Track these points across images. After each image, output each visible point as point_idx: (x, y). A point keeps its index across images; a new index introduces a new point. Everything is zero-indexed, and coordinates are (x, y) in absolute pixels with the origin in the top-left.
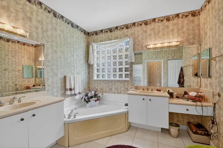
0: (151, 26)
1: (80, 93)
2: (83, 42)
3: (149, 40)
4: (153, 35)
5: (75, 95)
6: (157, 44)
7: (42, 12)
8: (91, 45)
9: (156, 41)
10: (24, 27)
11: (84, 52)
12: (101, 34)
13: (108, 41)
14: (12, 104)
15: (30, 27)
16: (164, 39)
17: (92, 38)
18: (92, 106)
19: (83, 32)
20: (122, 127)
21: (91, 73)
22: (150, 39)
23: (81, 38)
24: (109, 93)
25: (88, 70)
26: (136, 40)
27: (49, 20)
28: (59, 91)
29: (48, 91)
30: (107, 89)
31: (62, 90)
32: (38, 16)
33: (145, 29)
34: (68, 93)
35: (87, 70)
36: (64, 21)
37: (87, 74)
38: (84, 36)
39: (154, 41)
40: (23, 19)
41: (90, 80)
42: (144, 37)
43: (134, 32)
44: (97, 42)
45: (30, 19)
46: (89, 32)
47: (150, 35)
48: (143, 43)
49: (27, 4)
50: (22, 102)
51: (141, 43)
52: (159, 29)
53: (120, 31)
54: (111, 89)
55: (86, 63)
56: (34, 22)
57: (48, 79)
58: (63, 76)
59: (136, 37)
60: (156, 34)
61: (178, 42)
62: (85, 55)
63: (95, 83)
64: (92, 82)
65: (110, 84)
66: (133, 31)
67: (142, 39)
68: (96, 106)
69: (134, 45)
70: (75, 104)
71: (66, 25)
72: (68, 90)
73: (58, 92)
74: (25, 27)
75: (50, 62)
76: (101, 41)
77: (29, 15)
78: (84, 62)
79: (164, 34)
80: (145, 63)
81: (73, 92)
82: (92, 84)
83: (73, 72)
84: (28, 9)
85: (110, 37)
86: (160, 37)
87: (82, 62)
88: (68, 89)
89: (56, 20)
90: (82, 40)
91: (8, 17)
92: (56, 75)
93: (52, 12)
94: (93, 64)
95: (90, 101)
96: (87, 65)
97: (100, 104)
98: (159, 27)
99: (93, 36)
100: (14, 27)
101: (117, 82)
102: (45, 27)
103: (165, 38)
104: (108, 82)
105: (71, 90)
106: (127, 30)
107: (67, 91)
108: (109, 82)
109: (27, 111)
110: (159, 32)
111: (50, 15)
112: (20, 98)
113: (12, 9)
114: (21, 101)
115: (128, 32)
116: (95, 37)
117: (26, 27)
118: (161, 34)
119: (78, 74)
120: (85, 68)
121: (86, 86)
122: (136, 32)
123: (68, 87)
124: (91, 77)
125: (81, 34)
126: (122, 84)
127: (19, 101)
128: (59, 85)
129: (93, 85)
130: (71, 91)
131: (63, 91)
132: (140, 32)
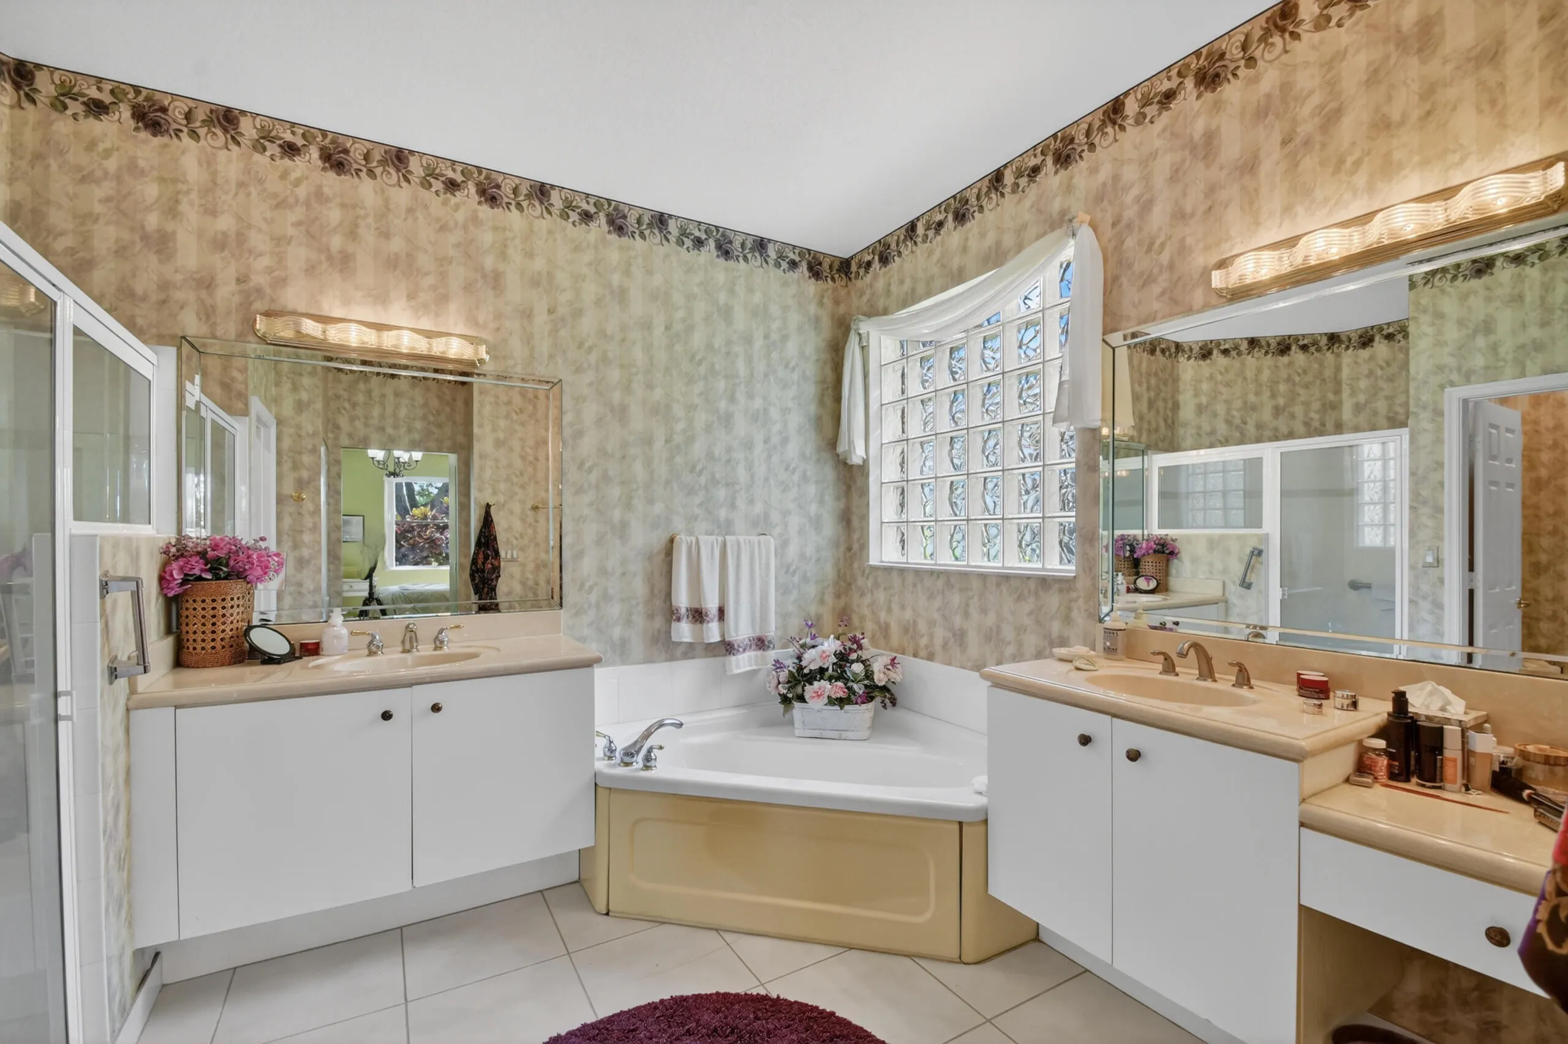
0: (1255, 80)
1: (761, 643)
2: (800, 329)
3: (1233, 216)
4: (1271, 161)
5: (727, 647)
6: (1297, 238)
7: (550, 232)
8: (853, 339)
9: (1300, 210)
10: (472, 321)
11: (811, 390)
12: (905, 252)
13: (944, 289)
14: (409, 651)
15: (498, 316)
16: (1388, 168)
17: (862, 294)
18: (826, 734)
19: (804, 266)
20: (928, 915)
21: (855, 522)
22: (1251, 201)
23: (785, 309)
24: (950, 664)
25: (838, 499)
26: (1130, 242)
27: (588, 256)
28: (639, 620)
29: (579, 612)
30: (940, 634)
31: (651, 616)
32: (530, 255)
33: (1199, 127)
34: (684, 631)
35: (829, 499)
36: (672, 239)
37: (830, 527)
38: (812, 287)
39: (1288, 210)
40: (468, 288)
41: (851, 565)
42: (1194, 199)
43: (1116, 178)
44: (885, 312)
45: (496, 281)
46: (846, 255)
47: (1249, 166)
48: (1183, 250)
49: (481, 215)
50: (445, 650)
51: (1165, 257)
52: (1332, 86)
53: (1016, 197)
54: (960, 637)
55: (826, 455)
56: (515, 292)
57: (580, 555)
58: (657, 540)
59: (1130, 213)
60: (1307, 143)
61: (1547, 163)
62: (813, 409)
63: (876, 584)
64: (860, 582)
65: (956, 599)
66: (1104, 174)
67: (1180, 216)
68: (845, 734)
69: (1111, 285)
70: (735, 706)
71: (687, 255)
72: (679, 619)
73: (628, 623)
74: (477, 324)
75: (590, 470)
76: (905, 303)
77: (489, 262)
78: (809, 450)
79: (1383, 125)
80: (1438, 413)
81: (713, 632)
82: (863, 595)
83: (723, 513)
84: (487, 238)
85: (956, 262)
86: (1341, 161)
87: (792, 450)
88: (683, 611)
89: (621, 248)
90: (794, 318)
91: (411, 297)
92: (622, 530)
93: (602, 215)
94: (866, 461)
95: (801, 698)
96: (829, 473)
97: (877, 728)
98: (1331, 63)
99: (869, 277)
100: (429, 334)
101: (998, 585)
102: (565, 297)
103: (1397, 155)
104: (940, 583)
105: (698, 615)
106: (1062, 172)
107: (674, 625)
108: (949, 585)
109: (410, 685)
110: (1330, 118)
111: (589, 232)
112: (441, 631)
113: (424, 261)
114: (442, 642)
115: (1069, 189)
116: (879, 278)
117: (481, 320)
118: (1349, 127)
119: (761, 525)
120: (812, 490)
121: (822, 602)
122: (1130, 173)
123: (682, 600)
124: (856, 547)
125: (785, 284)
126: (1029, 605)
127: (438, 643)
128: (639, 587)
129: (867, 599)
130: (698, 625)
131: (659, 622)
132: (1162, 167)
